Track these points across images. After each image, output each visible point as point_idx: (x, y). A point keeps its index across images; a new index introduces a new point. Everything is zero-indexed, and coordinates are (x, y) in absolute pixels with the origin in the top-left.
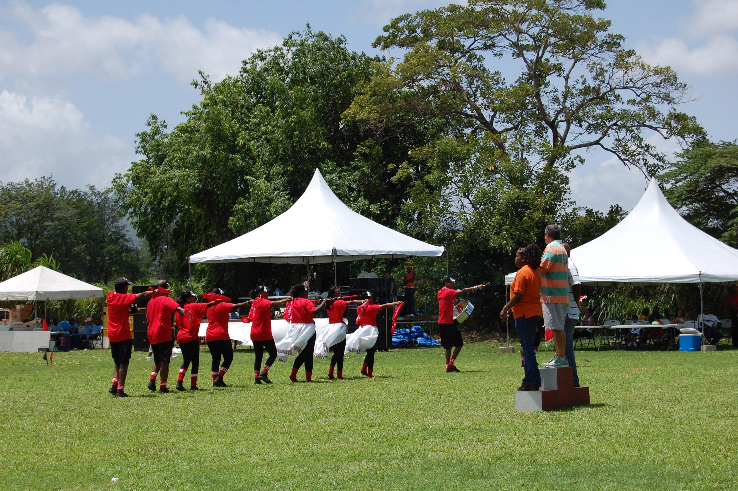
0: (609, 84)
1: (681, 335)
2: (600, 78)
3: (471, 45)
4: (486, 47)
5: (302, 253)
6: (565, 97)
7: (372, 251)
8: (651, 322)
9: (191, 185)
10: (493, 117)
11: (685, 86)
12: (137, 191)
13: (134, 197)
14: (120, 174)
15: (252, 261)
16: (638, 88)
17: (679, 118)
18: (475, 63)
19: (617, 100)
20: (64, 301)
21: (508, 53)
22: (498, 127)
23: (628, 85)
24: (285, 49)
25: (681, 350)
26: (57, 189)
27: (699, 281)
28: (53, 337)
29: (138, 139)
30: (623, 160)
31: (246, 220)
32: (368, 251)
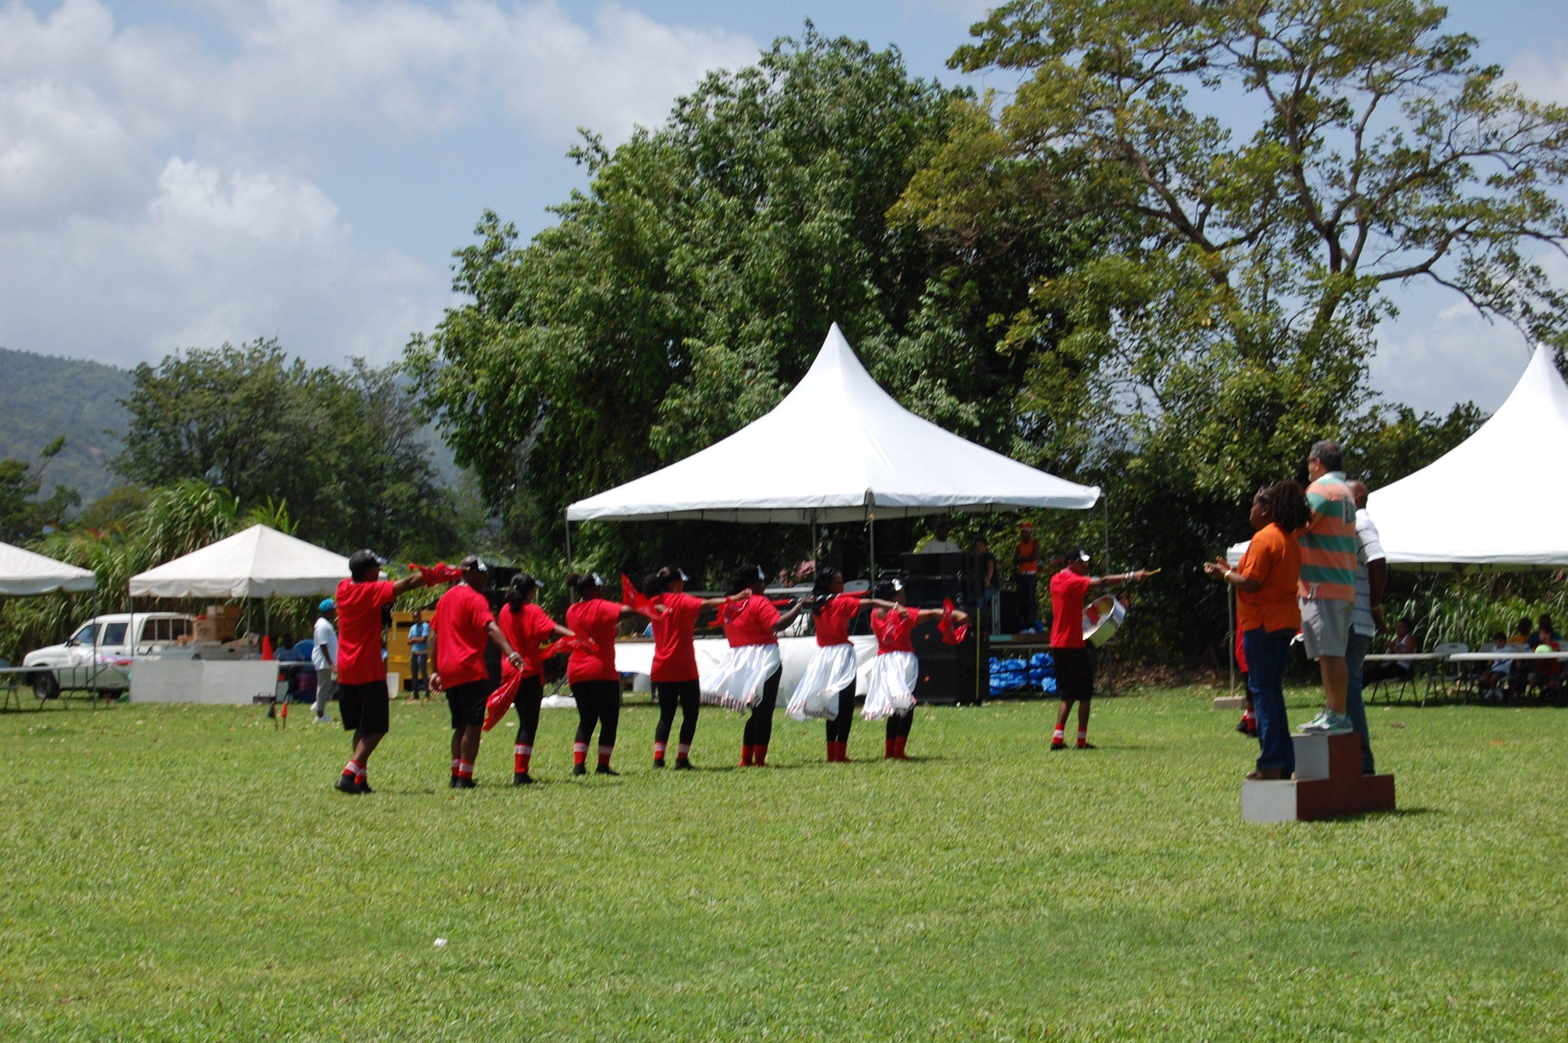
0: (1449, 144)
2: (1432, 130)
4: (1187, 67)
5: (802, 500)
6: (1356, 170)
7: (948, 498)
8: (1533, 646)
9: (571, 358)
10: (1203, 216)
12: (457, 369)
13: (450, 382)
14: (421, 335)
15: (698, 516)
16: (1512, 153)
18: (1165, 101)
19: (1464, 176)
20: (305, 598)
22: (1215, 236)
23: (1490, 147)
24: (766, 73)
26: (287, 365)
28: (284, 673)
29: (460, 263)
30: (1479, 306)
31: (686, 432)
32: (939, 498)
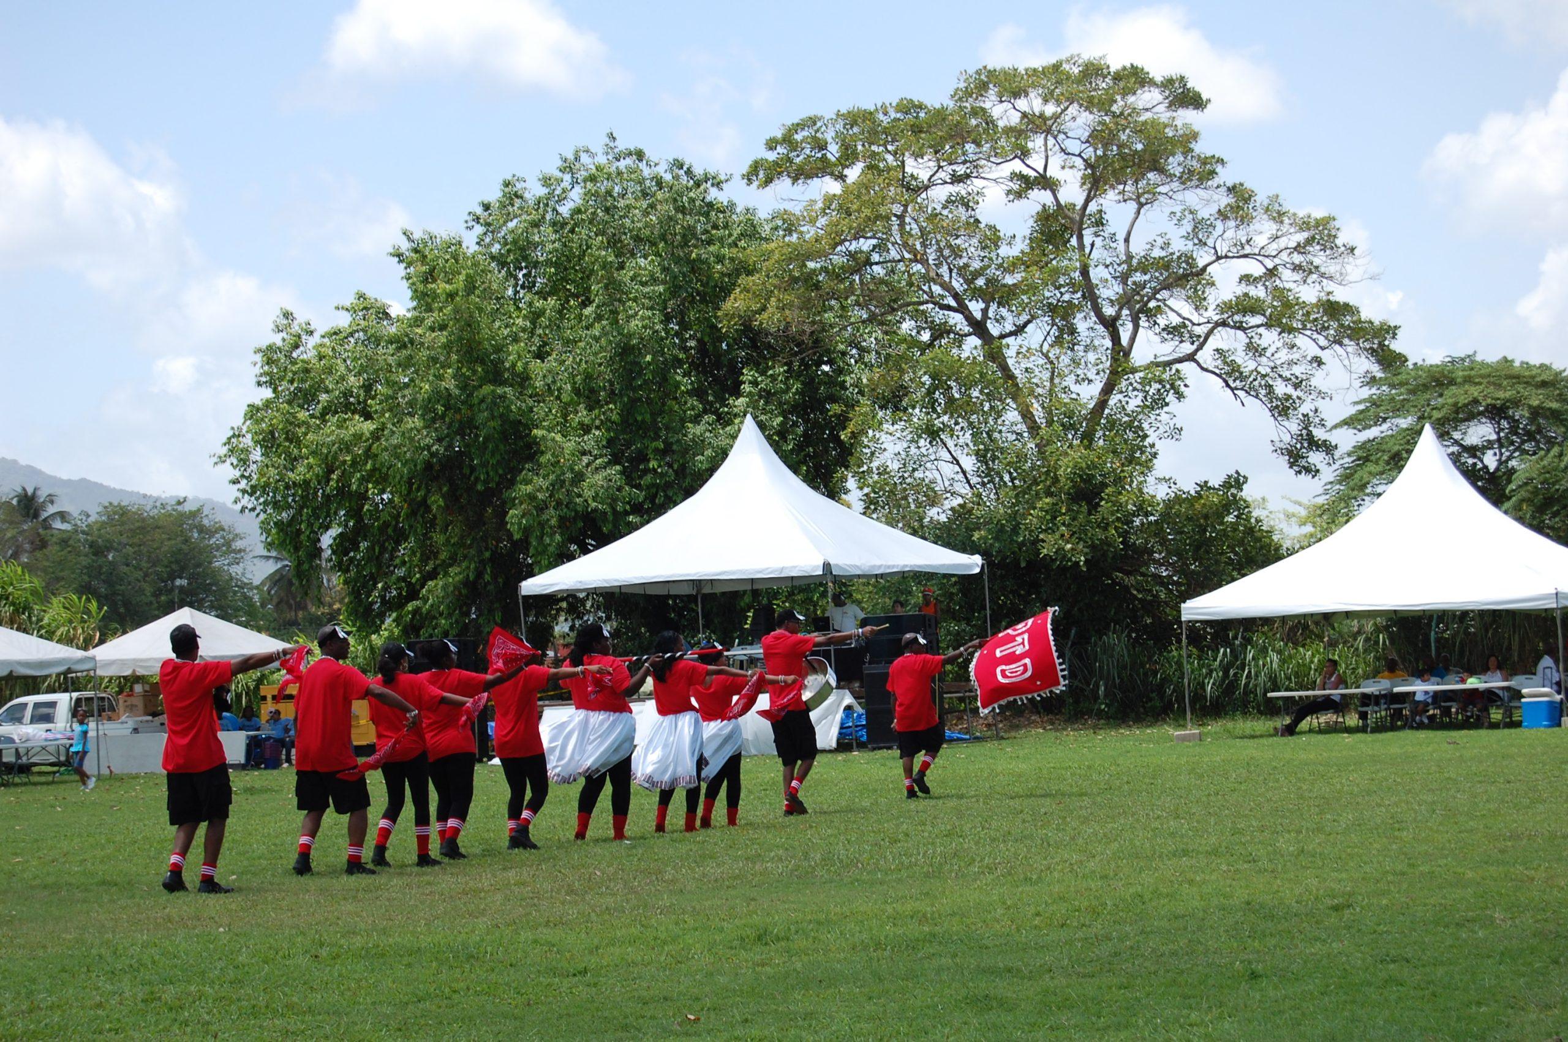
0: (1214, 248)
1: (1523, 700)
3: (932, 175)
5: (760, 572)
9: (423, 449)
11: (1353, 250)
13: (272, 472)
14: (237, 428)
16: (1268, 256)
17: (1334, 309)
22: (994, 328)
23: (1248, 252)
24: (565, 180)
25: (1526, 727)
27: (1555, 606)
29: (258, 358)
30: (1232, 389)
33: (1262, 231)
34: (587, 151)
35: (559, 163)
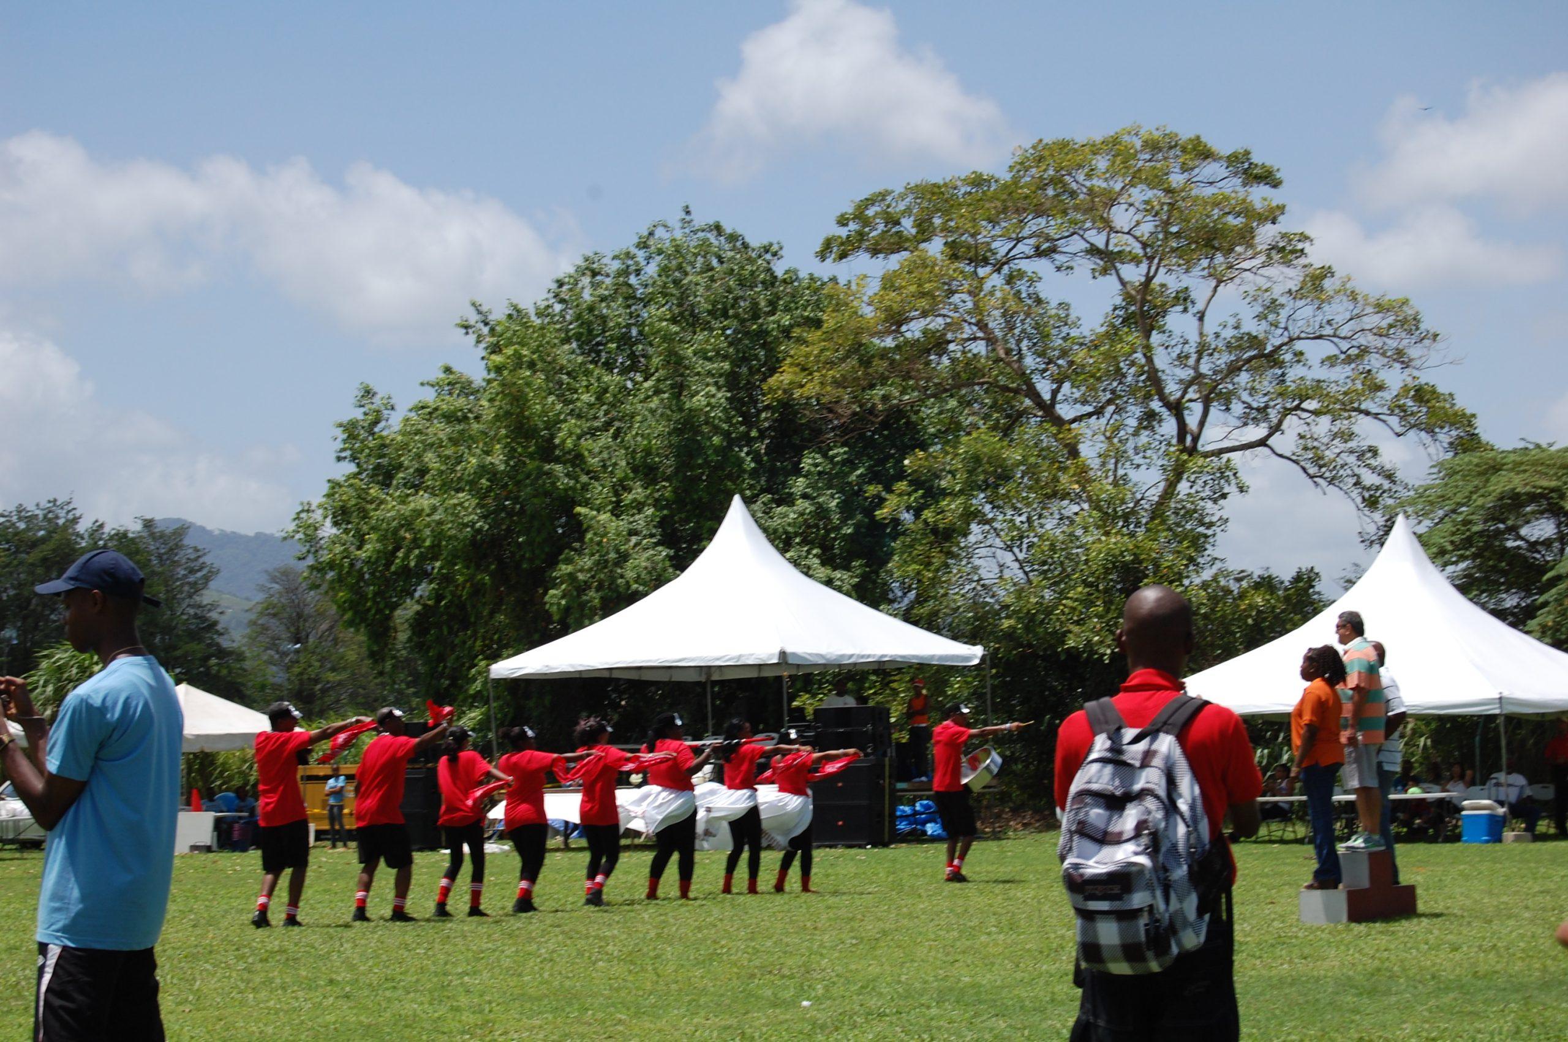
0: (1286, 329)
1: (1464, 813)
2: (1271, 317)
3: (1010, 250)
4: (1039, 253)
5: (718, 659)
6: (1200, 354)
7: (851, 656)
9: (466, 525)
10: (1055, 393)
11: (1436, 336)
12: (344, 536)
13: (338, 549)
14: (309, 504)
15: (606, 675)
16: (1344, 338)
17: (1422, 394)
18: (1022, 286)
19: (1299, 361)
20: (194, 754)
21: (1086, 265)
22: (1065, 411)
23: (1324, 333)
24: (641, 255)
25: (1466, 841)
26: (82, 527)
27: (1497, 712)
29: (341, 434)
30: (1312, 477)
31: (579, 596)
32: (842, 656)
33: (1339, 310)
34: (665, 226)
35: (636, 240)
